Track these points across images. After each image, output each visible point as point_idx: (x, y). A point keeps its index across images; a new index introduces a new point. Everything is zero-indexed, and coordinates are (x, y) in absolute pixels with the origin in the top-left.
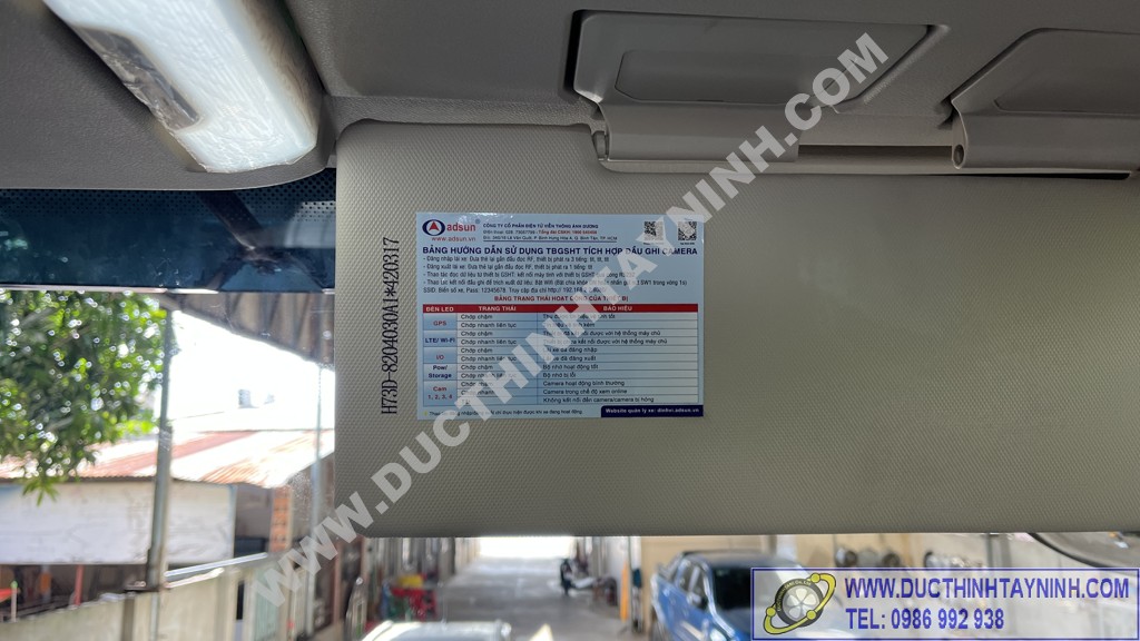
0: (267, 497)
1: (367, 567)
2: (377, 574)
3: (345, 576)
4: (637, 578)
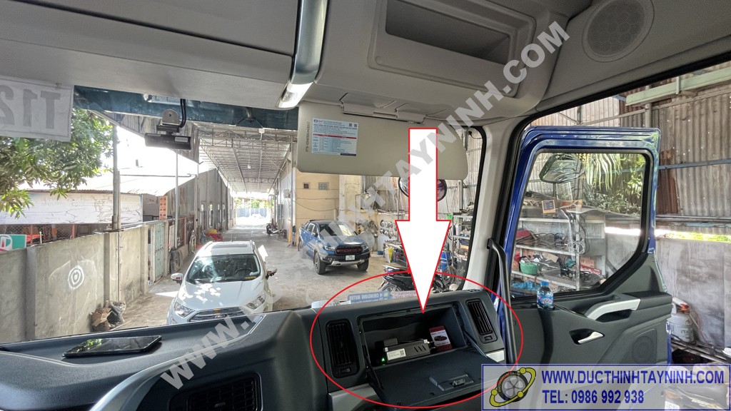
0: (157, 200)
1: (196, 227)
2: (200, 229)
3: (188, 229)
4: (294, 229)
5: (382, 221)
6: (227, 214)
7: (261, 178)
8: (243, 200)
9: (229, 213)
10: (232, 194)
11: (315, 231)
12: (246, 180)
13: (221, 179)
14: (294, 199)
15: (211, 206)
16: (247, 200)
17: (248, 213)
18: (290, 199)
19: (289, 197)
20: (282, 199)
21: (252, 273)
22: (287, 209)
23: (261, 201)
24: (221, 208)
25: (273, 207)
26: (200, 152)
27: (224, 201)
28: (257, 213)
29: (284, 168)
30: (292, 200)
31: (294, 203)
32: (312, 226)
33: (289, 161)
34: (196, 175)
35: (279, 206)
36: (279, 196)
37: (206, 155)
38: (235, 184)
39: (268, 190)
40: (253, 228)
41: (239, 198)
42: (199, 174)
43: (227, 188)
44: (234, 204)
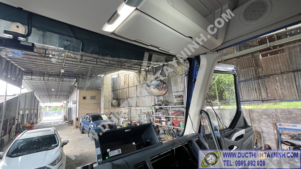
1: (16, 123)
2: (18, 124)
3: (10, 125)
4: (77, 119)
5: (121, 112)
6: (37, 115)
7: (59, 96)
8: (48, 107)
9: (38, 114)
10: (42, 104)
11: (89, 119)
12: (50, 97)
13: (35, 97)
14: (78, 105)
15: (27, 111)
16: (50, 107)
17: (50, 113)
18: (75, 105)
19: (75, 104)
20: (71, 105)
21: (53, 145)
22: (74, 110)
23: (58, 107)
24: (34, 112)
25: (66, 110)
26: (23, 83)
27: (36, 108)
28: (56, 113)
29: (73, 90)
30: (77, 105)
31: (78, 106)
32: (87, 117)
33: (76, 87)
34: (19, 95)
35: (69, 109)
36: (69, 104)
37: (27, 84)
38: (44, 99)
39: (63, 101)
40: (53, 121)
41: (45, 106)
42: (21, 94)
43: (38, 101)
44: (42, 110)
